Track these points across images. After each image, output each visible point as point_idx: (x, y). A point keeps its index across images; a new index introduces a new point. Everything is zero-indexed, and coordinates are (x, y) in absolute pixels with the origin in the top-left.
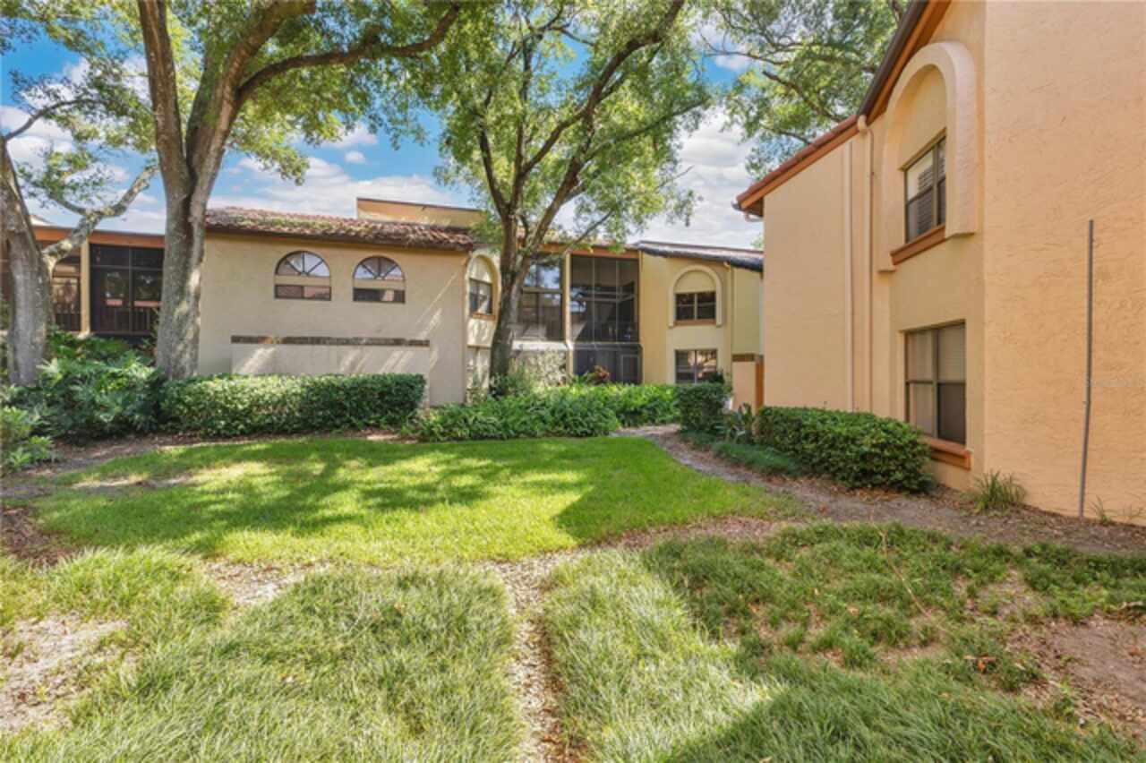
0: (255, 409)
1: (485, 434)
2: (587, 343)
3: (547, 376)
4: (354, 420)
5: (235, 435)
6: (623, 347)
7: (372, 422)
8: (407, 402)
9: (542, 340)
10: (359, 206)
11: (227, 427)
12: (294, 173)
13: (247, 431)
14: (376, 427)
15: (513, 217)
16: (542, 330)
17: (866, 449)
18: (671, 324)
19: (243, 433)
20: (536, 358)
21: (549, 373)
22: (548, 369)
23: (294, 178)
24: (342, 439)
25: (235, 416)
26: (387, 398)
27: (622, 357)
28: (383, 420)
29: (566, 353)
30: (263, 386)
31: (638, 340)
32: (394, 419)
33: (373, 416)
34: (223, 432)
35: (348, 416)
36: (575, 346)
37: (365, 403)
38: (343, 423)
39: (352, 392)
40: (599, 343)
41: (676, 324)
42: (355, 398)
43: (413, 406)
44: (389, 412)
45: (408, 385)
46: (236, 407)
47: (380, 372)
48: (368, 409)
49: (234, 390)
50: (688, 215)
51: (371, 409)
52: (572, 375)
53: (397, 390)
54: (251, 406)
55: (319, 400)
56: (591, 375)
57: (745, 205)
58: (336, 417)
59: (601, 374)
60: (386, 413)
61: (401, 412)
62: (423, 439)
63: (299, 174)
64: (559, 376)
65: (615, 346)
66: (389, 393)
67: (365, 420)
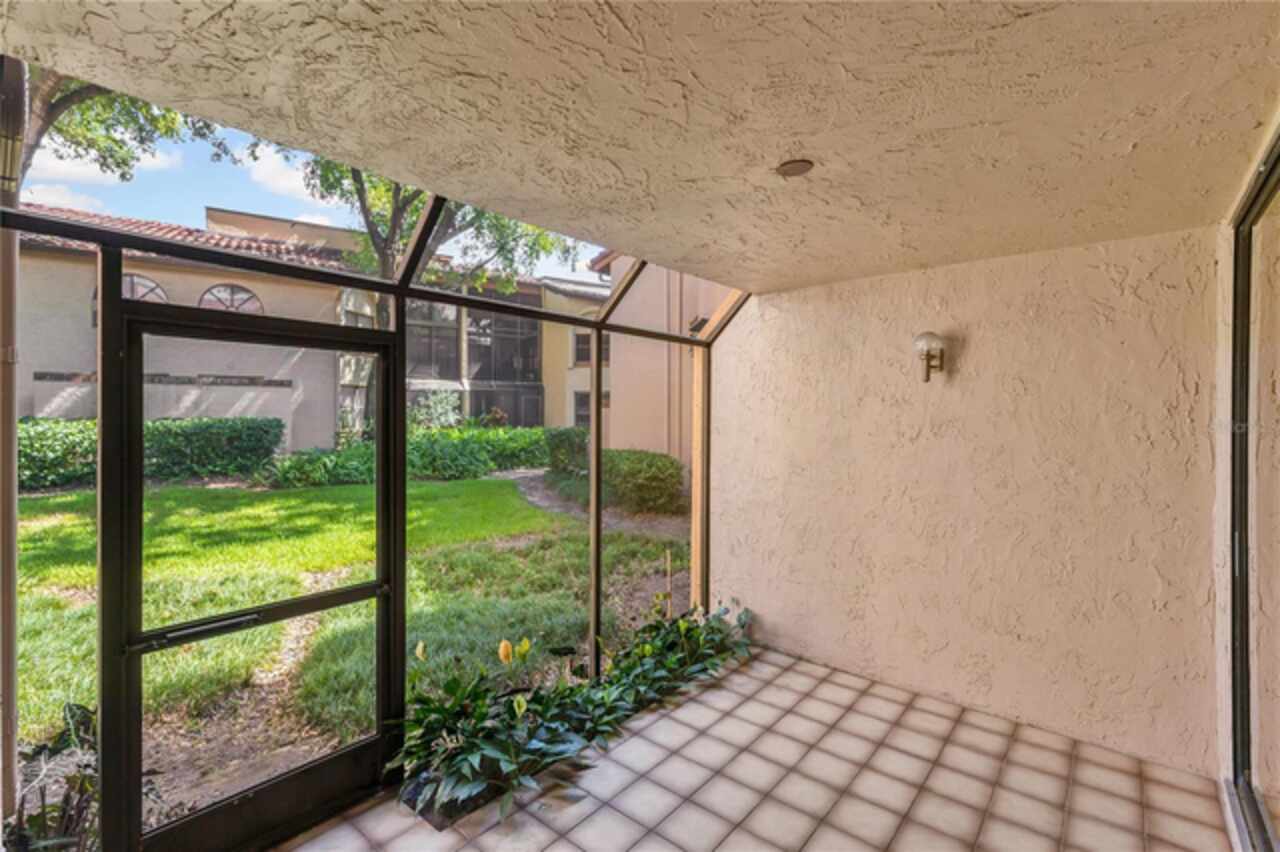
0: (69, 457)
1: (346, 479)
2: (485, 383)
3: (438, 418)
4: (196, 467)
5: (44, 487)
6: (524, 387)
7: (217, 469)
8: (261, 448)
9: (435, 378)
10: (209, 217)
11: (33, 477)
12: (118, 165)
13: (58, 481)
14: (224, 475)
15: (389, 252)
16: (434, 369)
17: (640, 481)
18: (571, 364)
19: (54, 484)
20: (427, 398)
21: (441, 414)
22: (440, 410)
23: (118, 172)
24: (180, 487)
25: (42, 464)
26: (236, 443)
27: (523, 398)
28: (231, 467)
29: (461, 394)
30: (81, 432)
31: (540, 380)
32: (245, 466)
33: (219, 463)
34: (27, 483)
35: (188, 462)
36: (471, 385)
37: (209, 449)
38: (182, 471)
39: (194, 438)
40: (499, 383)
41: (575, 365)
42: (197, 444)
43: (269, 452)
44: (239, 459)
45: (262, 429)
46: (45, 456)
47: (229, 415)
48: (212, 455)
49: (42, 436)
50: (574, 261)
51: (217, 455)
52: (467, 417)
53: (249, 435)
54: (65, 455)
55: (152, 446)
56: (489, 417)
57: (597, 267)
58: (174, 464)
59: (498, 416)
60: (236, 459)
61: (254, 458)
62: (276, 485)
63: (126, 169)
64: (452, 418)
65: (516, 386)
66: (239, 438)
67: (210, 467)
